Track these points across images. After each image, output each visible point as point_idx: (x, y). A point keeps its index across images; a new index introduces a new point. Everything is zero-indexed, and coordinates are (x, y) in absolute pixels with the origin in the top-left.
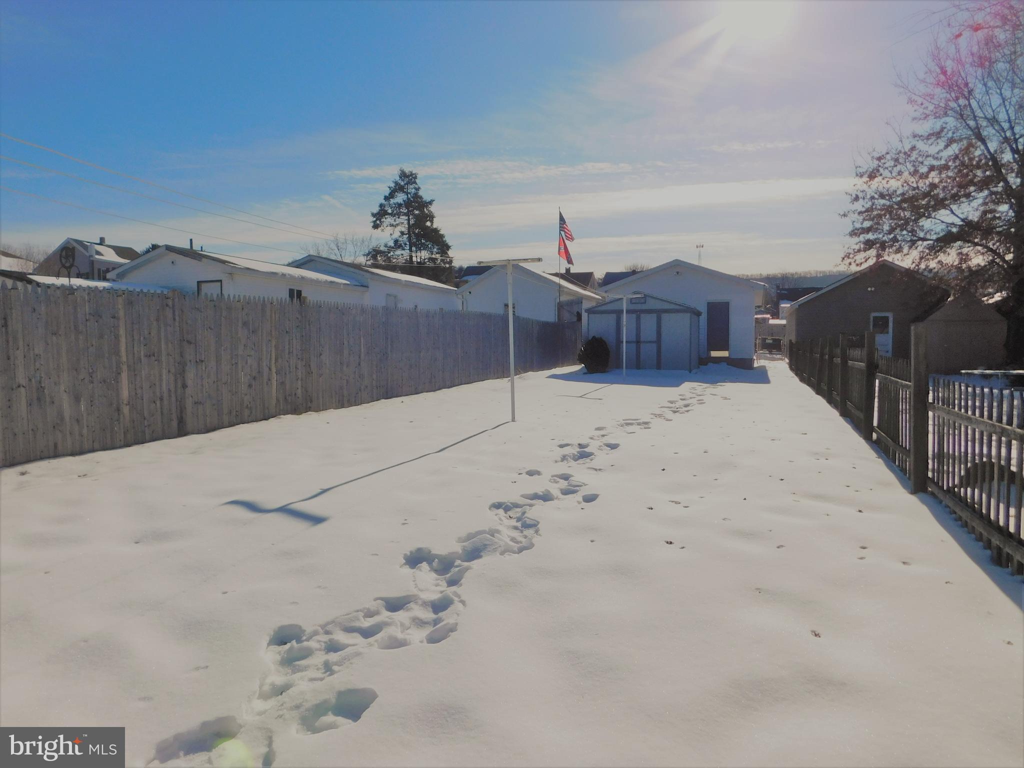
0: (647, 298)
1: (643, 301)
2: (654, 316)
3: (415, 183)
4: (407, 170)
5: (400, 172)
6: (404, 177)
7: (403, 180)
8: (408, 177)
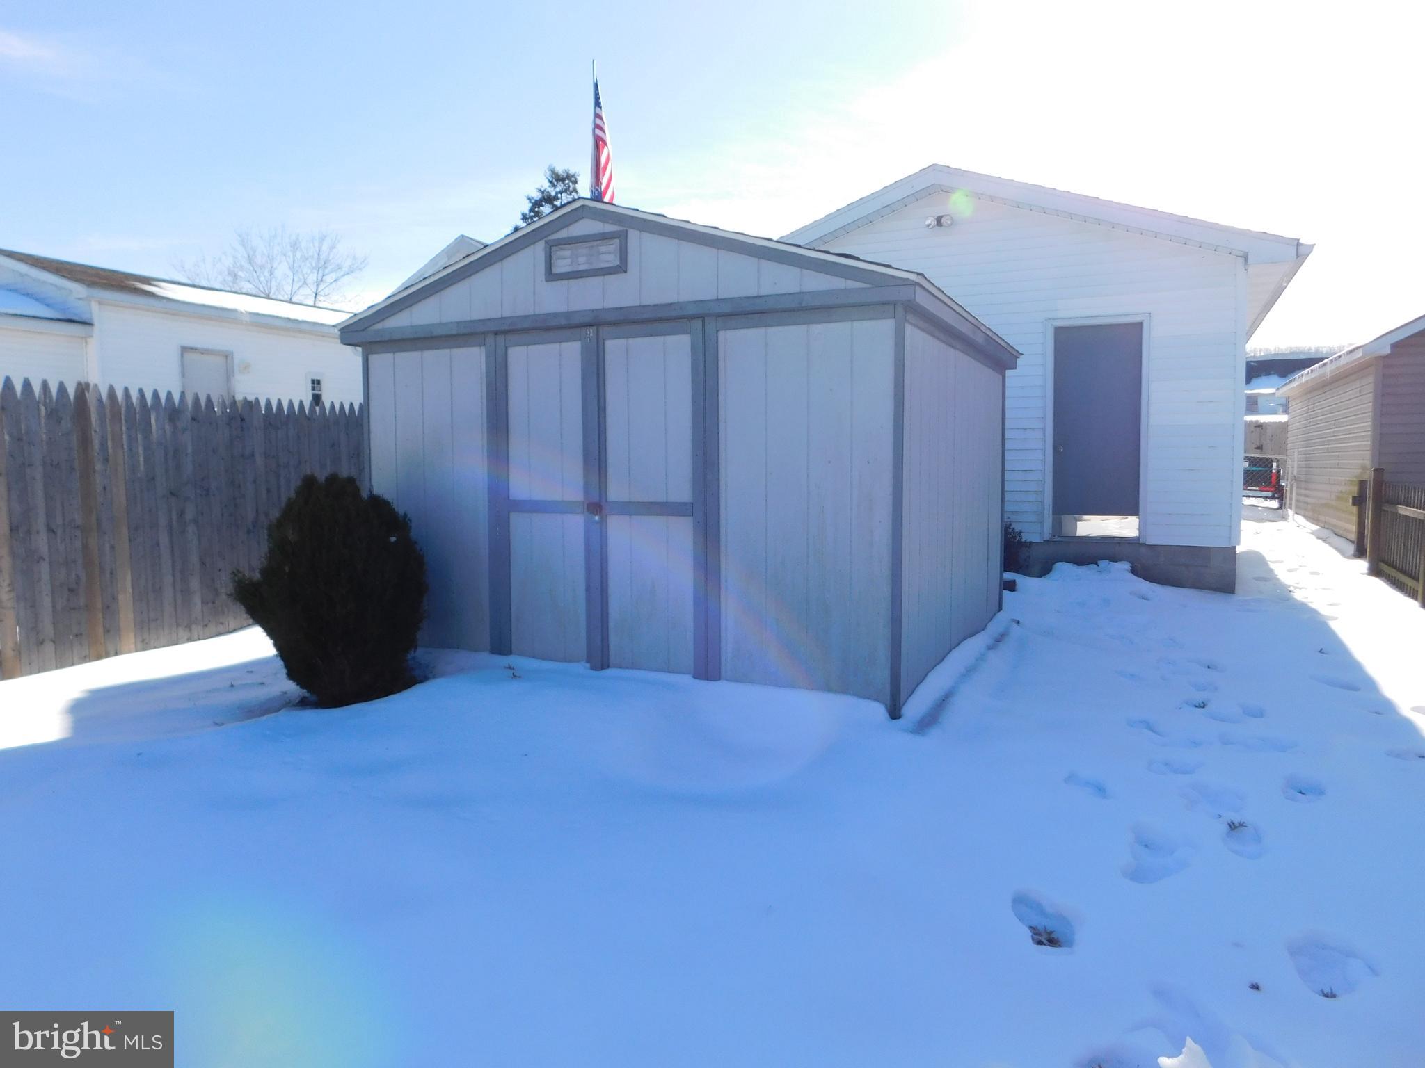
0: (633, 235)
1: (608, 255)
2: (679, 346)
3: (575, 190)
4: (560, 170)
5: (549, 173)
6: (556, 181)
7: (554, 186)
8: (562, 180)
